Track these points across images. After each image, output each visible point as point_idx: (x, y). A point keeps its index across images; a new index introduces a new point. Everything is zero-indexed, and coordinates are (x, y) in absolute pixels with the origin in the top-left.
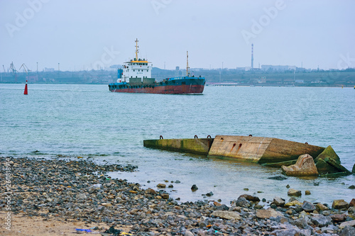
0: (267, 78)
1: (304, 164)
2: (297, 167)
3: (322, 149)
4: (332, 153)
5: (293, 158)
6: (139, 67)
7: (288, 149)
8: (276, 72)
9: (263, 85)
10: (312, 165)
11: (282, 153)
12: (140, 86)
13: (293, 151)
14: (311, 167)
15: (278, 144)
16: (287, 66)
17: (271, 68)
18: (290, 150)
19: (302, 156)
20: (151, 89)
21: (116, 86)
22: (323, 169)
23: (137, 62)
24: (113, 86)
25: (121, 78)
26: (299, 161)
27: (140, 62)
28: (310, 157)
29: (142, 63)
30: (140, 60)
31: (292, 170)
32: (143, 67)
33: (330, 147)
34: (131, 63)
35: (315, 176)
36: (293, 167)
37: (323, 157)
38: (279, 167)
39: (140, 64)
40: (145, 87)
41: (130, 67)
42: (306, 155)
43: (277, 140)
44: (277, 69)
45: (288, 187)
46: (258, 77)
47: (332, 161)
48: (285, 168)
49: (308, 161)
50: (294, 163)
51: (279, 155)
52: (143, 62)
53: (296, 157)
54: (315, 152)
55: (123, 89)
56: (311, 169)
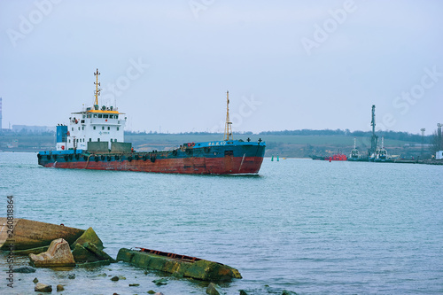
0: (20, 141)
1: (58, 251)
2: (48, 255)
3: (82, 232)
4: (94, 236)
5: (44, 244)
6: (102, 121)
7: (39, 232)
8: (31, 134)
9: (14, 150)
10: (68, 252)
11: (31, 238)
12: (117, 158)
13: (45, 235)
14: (67, 255)
15: (26, 226)
16: (46, 127)
17: (24, 129)
18: (42, 233)
19: (56, 241)
20: (149, 163)
21: (55, 156)
22: (82, 257)
23: (100, 111)
24: (49, 157)
25: (64, 140)
26: (51, 248)
27: (106, 112)
28: (65, 242)
29: (108, 115)
30: (104, 108)
31: (42, 259)
32: (111, 122)
33: (90, 229)
34: (88, 113)
35: (70, 266)
36: (44, 256)
37: (82, 242)
38: (27, 255)
39: (106, 116)
40: (130, 159)
41: (88, 121)
42: (60, 240)
43: (25, 221)
44: (33, 131)
45: (36, 281)
46: (7, 140)
47: (92, 246)
48: (33, 256)
49: (62, 247)
50: (45, 250)
51: (27, 240)
52: (111, 112)
53: (48, 242)
54: (72, 236)
55: (74, 162)
56: (66, 257)
